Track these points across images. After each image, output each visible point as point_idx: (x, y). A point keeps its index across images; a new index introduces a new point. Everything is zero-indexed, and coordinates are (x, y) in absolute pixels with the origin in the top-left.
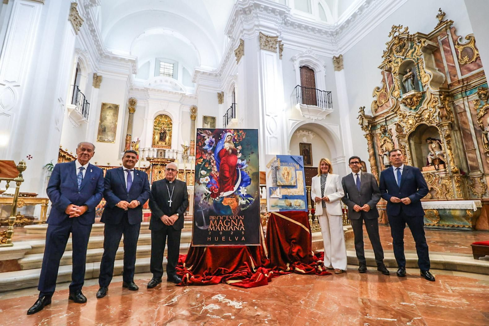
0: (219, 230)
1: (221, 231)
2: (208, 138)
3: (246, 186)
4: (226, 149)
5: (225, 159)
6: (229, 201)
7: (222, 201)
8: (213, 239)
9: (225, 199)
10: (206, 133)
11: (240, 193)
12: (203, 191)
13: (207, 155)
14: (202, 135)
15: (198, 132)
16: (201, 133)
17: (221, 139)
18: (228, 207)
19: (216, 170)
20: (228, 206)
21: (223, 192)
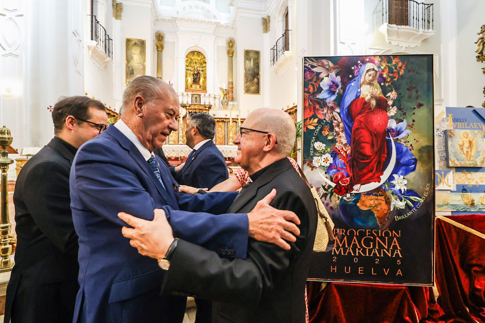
0: (353, 254)
1: (355, 256)
2: (328, 76)
3: (406, 172)
4: (363, 99)
5: (362, 119)
6: (372, 202)
7: (356, 201)
8: (341, 270)
9: (363, 198)
10: (323, 66)
11: (394, 186)
12: (319, 182)
13: (325, 111)
14: (315, 70)
15: (307, 65)
16: (313, 67)
17: (354, 77)
18: (370, 213)
19: (344, 141)
20: (369, 210)
21: (359, 185)
